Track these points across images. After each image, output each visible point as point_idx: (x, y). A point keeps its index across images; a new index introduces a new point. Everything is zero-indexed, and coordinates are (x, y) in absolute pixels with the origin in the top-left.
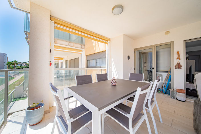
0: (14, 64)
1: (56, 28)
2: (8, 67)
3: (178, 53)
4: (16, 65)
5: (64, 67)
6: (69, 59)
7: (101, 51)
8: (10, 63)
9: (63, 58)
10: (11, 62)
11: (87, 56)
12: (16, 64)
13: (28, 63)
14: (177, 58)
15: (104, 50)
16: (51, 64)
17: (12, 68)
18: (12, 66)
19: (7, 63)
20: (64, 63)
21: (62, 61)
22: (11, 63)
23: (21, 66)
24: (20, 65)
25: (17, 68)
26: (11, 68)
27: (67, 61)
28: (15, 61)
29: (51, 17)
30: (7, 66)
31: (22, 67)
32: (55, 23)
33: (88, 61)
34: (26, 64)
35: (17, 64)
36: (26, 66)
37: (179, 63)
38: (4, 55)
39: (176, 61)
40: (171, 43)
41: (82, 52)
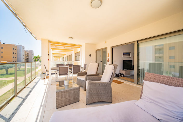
0: (38, 58)
1: (51, 45)
3: (108, 53)
4: (39, 59)
5: (66, 61)
8: (35, 58)
9: (66, 54)
19: (33, 57)
21: (65, 56)
22: (36, 58)
25: (40, 61)
27: (67, 56)
28: (38, 56)
29: (49, 41)
30: (34, 60)
32: (51, 43)
33: (76, 57)
35: (40, 58)
37: (108, 59)
38: (32, 52)
39: (108, 58)
40: (106, 48)
41: (73, 51)
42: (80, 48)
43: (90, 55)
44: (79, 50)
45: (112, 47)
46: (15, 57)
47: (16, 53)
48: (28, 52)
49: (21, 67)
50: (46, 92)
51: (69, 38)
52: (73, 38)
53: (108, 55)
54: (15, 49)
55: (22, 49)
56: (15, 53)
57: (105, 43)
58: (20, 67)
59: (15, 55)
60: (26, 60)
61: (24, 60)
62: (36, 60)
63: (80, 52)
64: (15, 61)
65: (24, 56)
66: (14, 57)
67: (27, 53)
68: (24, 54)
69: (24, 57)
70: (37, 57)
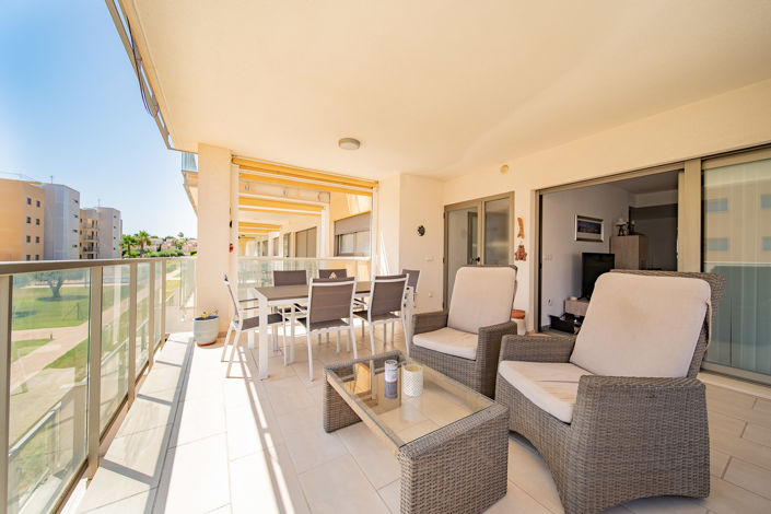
0: (141, 243)
1: (242, 176)
2: (124, 253)
3: (520, 220)
4: (146, 247)
5: (281, 254)
6: (293, 231)
7: (362, 211)
8: (130, 241)
9: (279, 226)
10: (132, 235)
11: (335, 222)
12: (145, 244)
13: (178, 238)
14: (519, 235)
15: (366, 210)
16: (231, 249)
17: (134, 256)
18: (135, 249)
19: (120, 240)
20: (281, 241)
21: (277, 234)
22: (133, 241)
23: (159, 250)
24: (155, 248)
25: (149, 254)
26: (131, 256)
27: (289, 235)
28: (144, 234)
29: (233, 159)
30: (120, 250)
31: (162, 252)
32: (241, 166)
33: (339, 238)
34: (175, 244)
35: (149, 243)
36: (174, 250)
37: (521, 247)
38: (112, 215)
39: (517, 242)
40: (510, 196)
41: (323, 212)
42: (371, 194)
43: (422, 231)
44: (360, 204)
45: (539, 190)
46: (33, 240)
47: (41, 222)
48: (96, 218)
49: (66, 281)
50: (264, 425)
51: (341, 142)
52: (358, 143)
53: (522, 229)
54: (34, 203)
55: (67, 203)
56: (33, 221)
57: (503, 171)
58: (60, 284)
59: (34, 230)
60: (85, 250)
61: (77, 251)
62: (132, 252)
63: (368, 213)
64: (33, 256)
65: (78, 234)
66: (29, 239)
67: (90, 221)
68: (77, 225)
69: (77, 238)
70: (136, 239)
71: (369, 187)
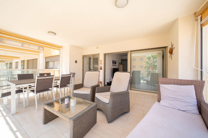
3: (101, 60)
5: (20, 68)
11: (46, 57)
15: (58, 54)
20: (20, 63)
21: (18, 60)
33: (47, 63)
37: (101, 67)
39: (100, 65)
40: (98, 55)
42: (60, 50)
43: (76, 62)
44: (55, 52)
45: (105, 54)
51: (49, 32)
52: (55, 34)
53: (101, 62)
57: (97, 48)
71: (59, 48)
